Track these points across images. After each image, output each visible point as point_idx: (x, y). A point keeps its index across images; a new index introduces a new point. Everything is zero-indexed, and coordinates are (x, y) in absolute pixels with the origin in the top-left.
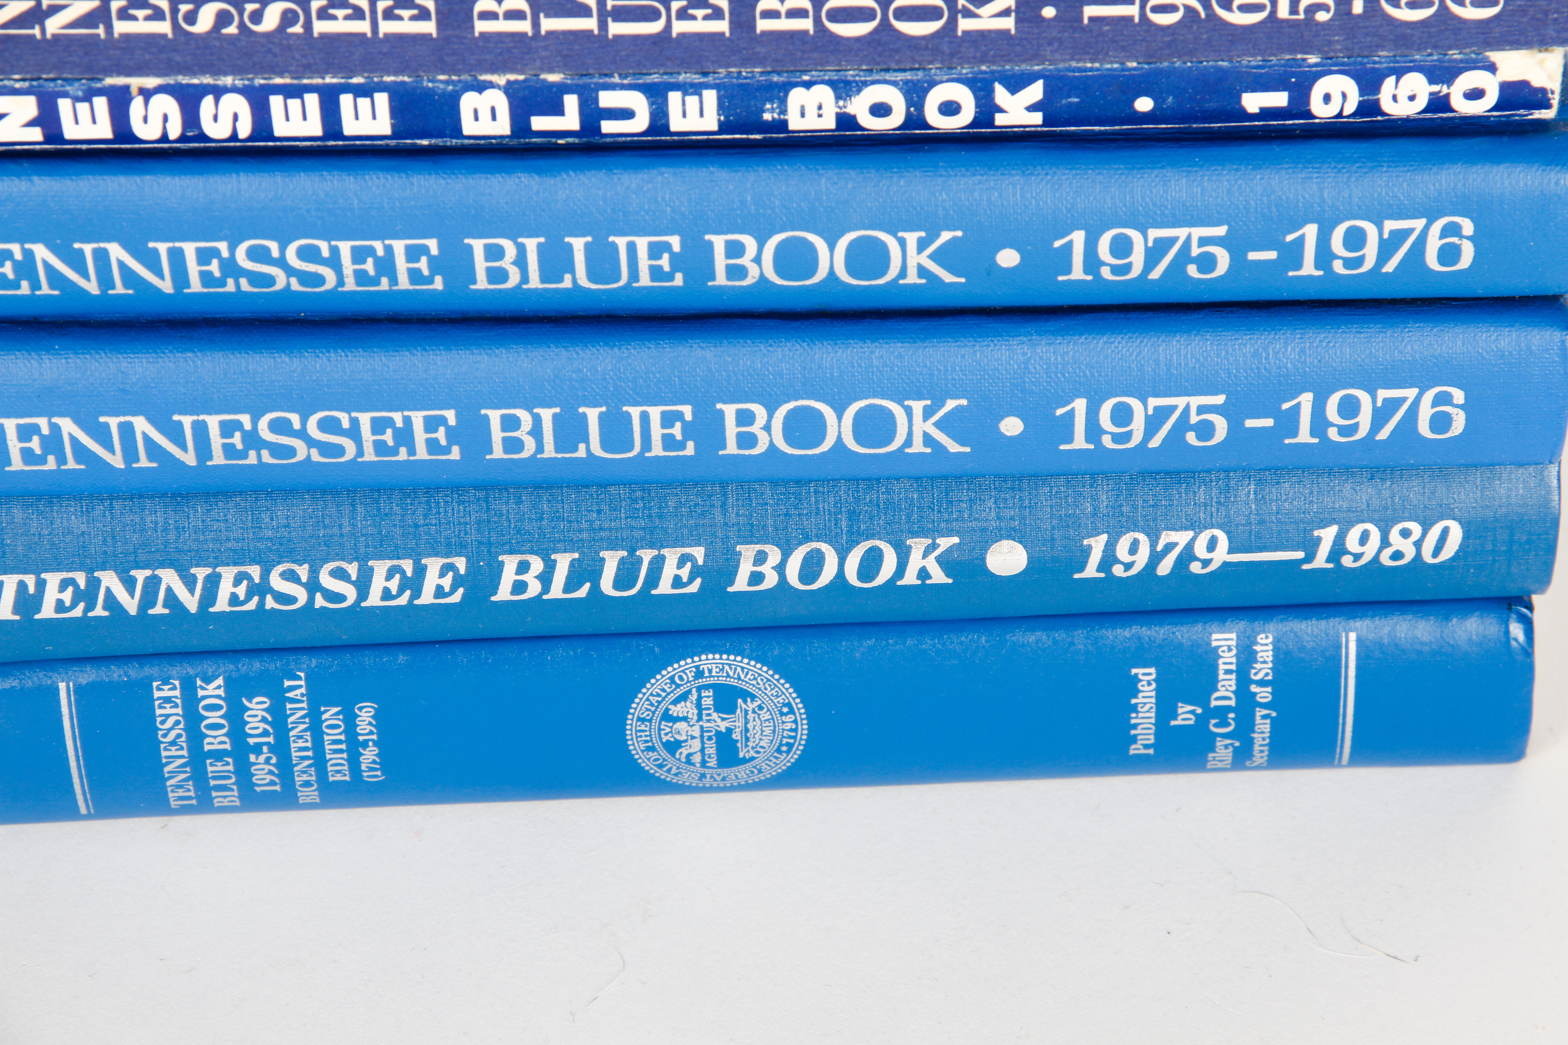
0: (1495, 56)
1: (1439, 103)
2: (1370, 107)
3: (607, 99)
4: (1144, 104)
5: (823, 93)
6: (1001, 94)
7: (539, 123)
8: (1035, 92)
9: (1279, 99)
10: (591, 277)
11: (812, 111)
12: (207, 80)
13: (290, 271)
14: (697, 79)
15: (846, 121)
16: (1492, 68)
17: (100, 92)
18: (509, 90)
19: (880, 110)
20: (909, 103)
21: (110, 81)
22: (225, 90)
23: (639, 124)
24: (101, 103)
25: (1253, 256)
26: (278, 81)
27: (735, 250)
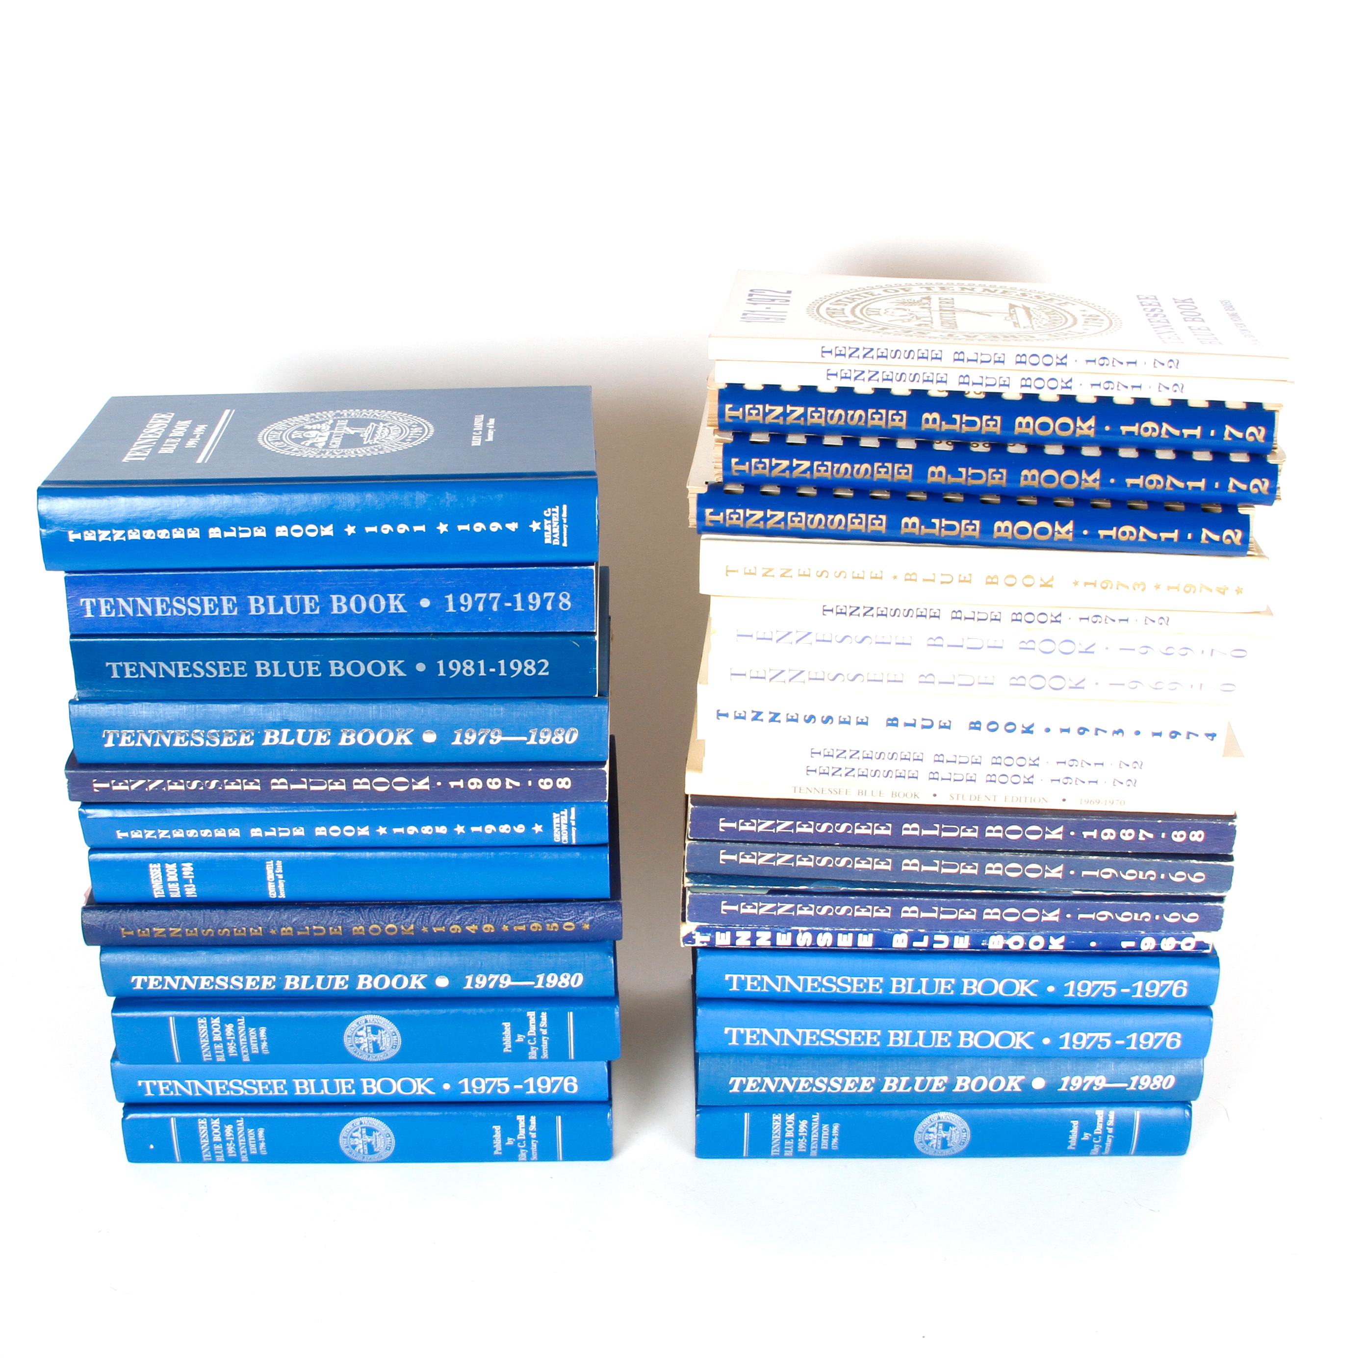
0: (1194, 933)
1: (1178, 947)
2: (1158, 947)
3: (937, 938)
4: (1093, 944)
5: (1000, 937)
6: (1052, 939)
7: (916, 944)
8: (1062, 939)
9: (1132, 944)
10: (927, 991)
11: (996, 943)
12: (821, 929)
13: (838, 986)
14: (964, 932)
15: (1006, 946)
16: (1194, 937)
17: (790, 931)
18: (909, 934)
19: (1016, 943)
20: (1025, 941)
21: (793, 928)
22: (826, 931)
23: (945, 945)
24: (789, 934)
25: (1123, 990)
26: (842, 929)
27: (970, 984)
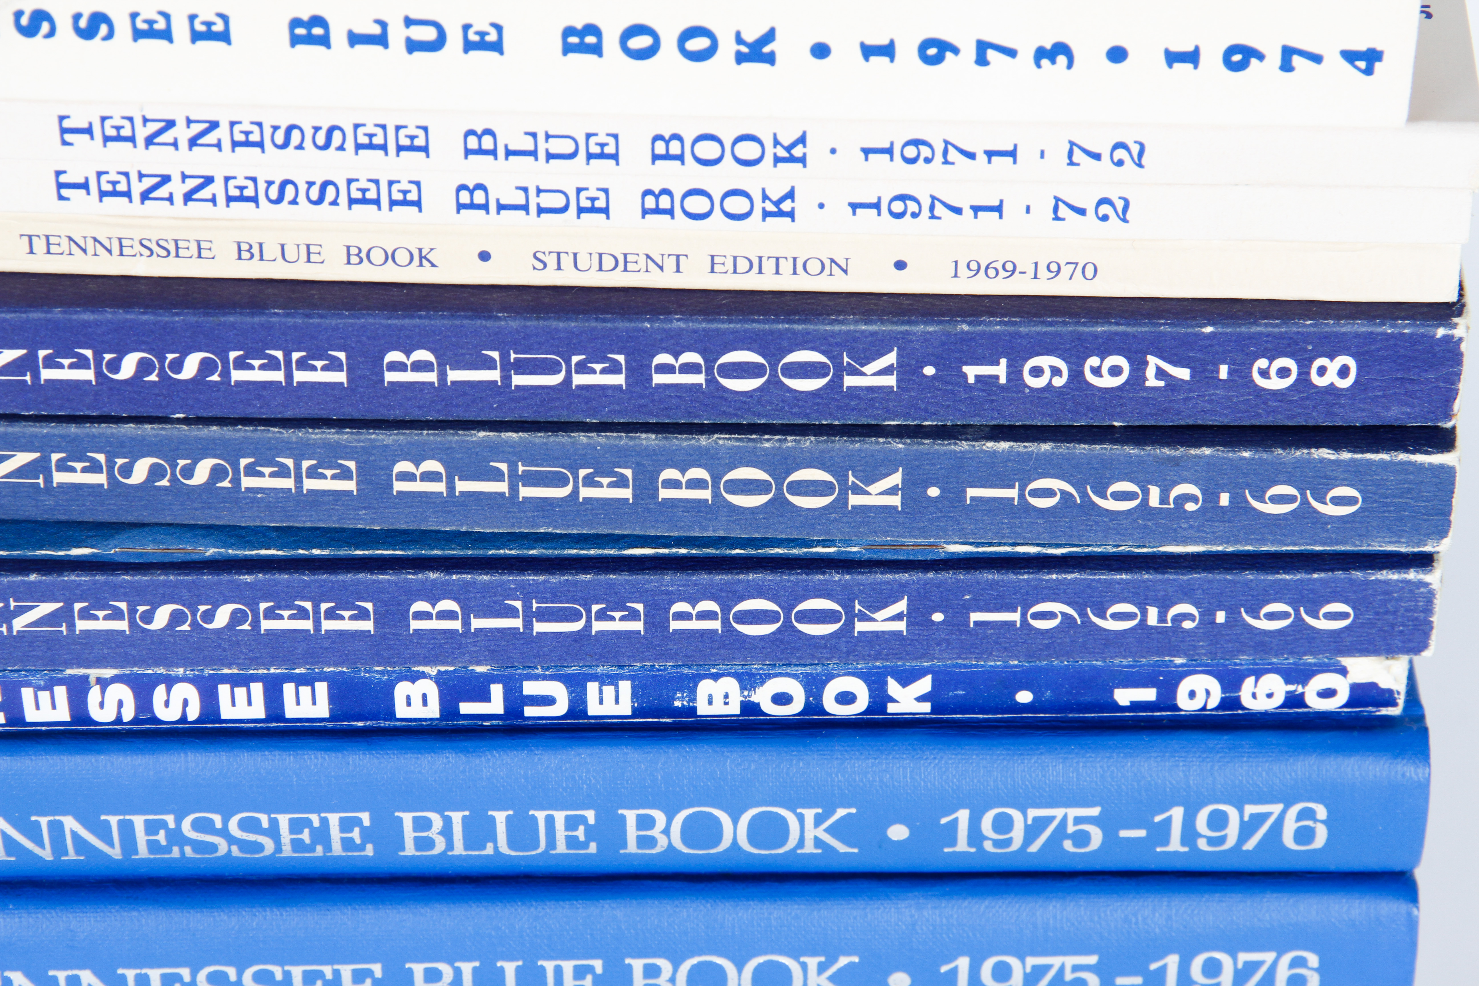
0: (1346, 661)
1: (1295, 700)
2: (1230, 703)
3: (530, 688)
4: (1024, 697)
5: (730, 684)
6: (893, 687)
7: (466, 708)
8: (925, 685)
9: (1149, 694)
10: (511, 845)
11: (718, 700)
12: (161, 671)
13: (231, 840)
14: (614, 670)
15: (750, 708)
16: (1343, 671)
17: (60, 682)
18: (440, 680)
19: (782, 699)
20: (808, 693)
21: (69, 672)
22: (178, 680)
23: (560, 708)
24: (61, 692)
25: (1124, 834)
26: (226, 671)
27: (645, 822)
